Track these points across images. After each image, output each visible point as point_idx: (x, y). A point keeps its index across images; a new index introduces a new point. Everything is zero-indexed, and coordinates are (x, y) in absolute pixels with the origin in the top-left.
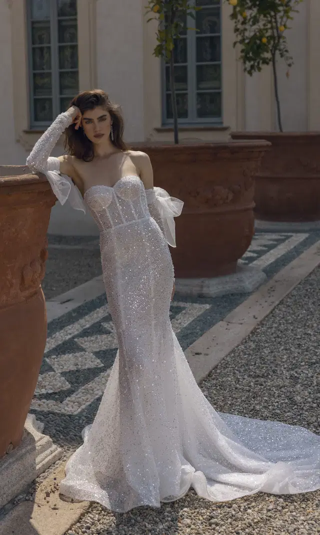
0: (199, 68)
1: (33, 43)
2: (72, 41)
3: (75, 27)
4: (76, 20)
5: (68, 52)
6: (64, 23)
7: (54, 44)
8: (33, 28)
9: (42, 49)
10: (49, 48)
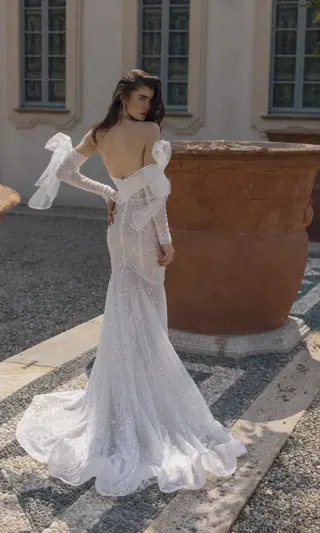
0: (307, 60)
1: (144, 29)
2: (182, 28)
3: (187, 15)
4: (188, 8)
5: (178, 39)
6: (176, 11)
7: (165, 30)
8: (144, 14)
9: (152, 34)
10: (159, 34)
